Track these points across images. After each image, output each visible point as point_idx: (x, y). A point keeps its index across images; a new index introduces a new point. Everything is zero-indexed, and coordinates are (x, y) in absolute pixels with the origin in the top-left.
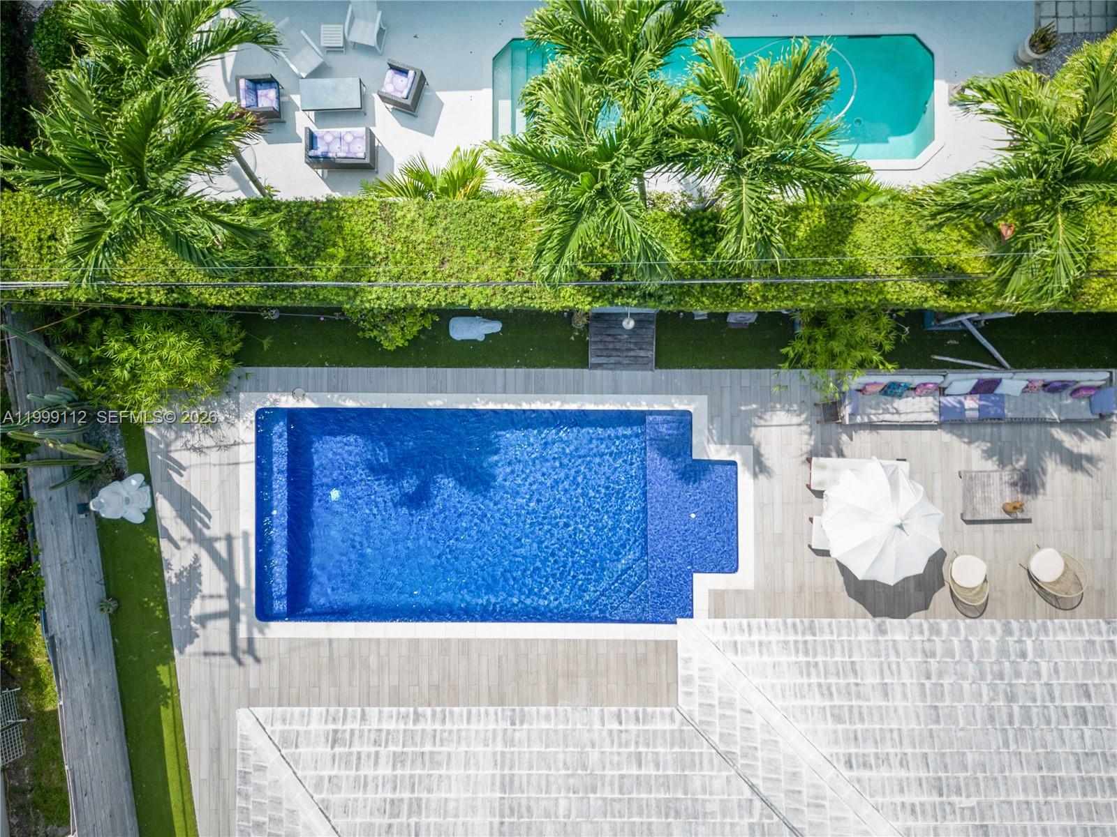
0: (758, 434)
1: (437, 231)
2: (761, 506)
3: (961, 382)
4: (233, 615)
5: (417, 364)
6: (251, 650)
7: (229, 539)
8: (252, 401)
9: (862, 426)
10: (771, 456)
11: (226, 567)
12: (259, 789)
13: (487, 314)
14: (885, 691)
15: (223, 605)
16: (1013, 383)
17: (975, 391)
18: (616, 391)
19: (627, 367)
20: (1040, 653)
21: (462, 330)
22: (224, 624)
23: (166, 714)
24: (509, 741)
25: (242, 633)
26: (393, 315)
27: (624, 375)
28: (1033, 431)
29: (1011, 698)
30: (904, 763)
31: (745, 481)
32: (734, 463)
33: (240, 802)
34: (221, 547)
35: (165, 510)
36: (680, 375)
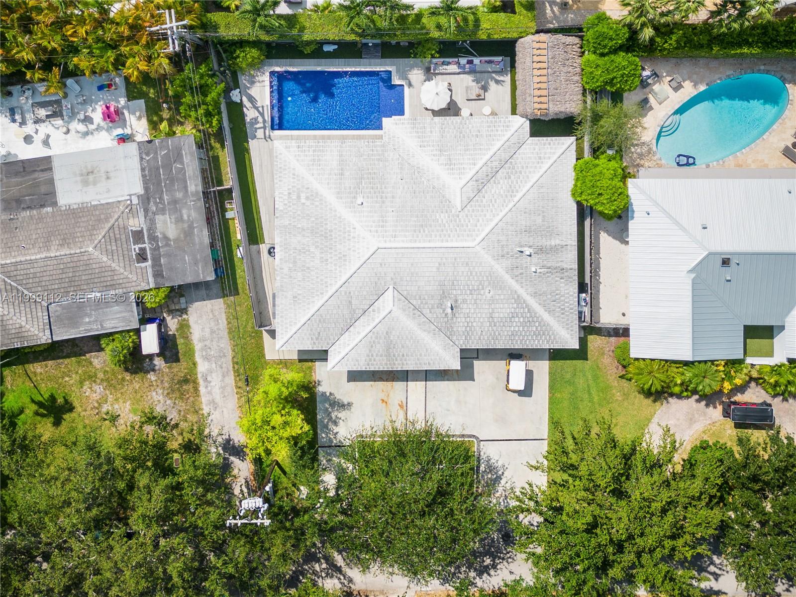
0: (410, 76)
1: (321, 21)
2: (411, 97)
3: (463, 61)
4: (264, 128)
5: (314, 58)
6: (270, 137)
7: (263, 107)
8: (268, 70)
9: (438, 74)
10: (413, 82)
11: (262, 115)
12: (280, 159)
13: (333, 43)
14: (431, 132)
15: (262, 125)
16: (476, 61)
17: (468, 63)
18: (370, 65)
19: (373, 58)
20: (470, 124)
21: (327, 48)
22: (262, 130)
23: (247, 156)
24: (341, 147)
25: (267, 134)
26: (308, 43)
27: (372, 60)
28: (486, 75)
29: (461, 133)
30: (433, 146)
31: (406, 89)
32: (403, 85)
33: (275, 163)
34: (260, 109)
35: (245, 99)
36: (388, 60)
